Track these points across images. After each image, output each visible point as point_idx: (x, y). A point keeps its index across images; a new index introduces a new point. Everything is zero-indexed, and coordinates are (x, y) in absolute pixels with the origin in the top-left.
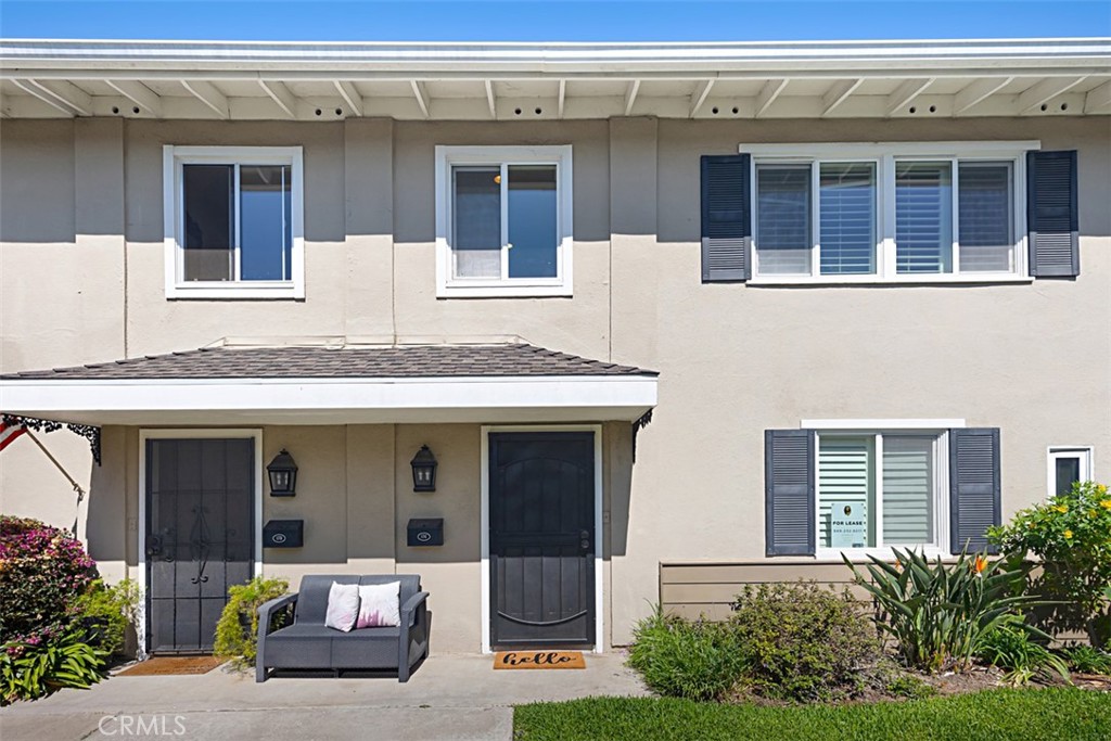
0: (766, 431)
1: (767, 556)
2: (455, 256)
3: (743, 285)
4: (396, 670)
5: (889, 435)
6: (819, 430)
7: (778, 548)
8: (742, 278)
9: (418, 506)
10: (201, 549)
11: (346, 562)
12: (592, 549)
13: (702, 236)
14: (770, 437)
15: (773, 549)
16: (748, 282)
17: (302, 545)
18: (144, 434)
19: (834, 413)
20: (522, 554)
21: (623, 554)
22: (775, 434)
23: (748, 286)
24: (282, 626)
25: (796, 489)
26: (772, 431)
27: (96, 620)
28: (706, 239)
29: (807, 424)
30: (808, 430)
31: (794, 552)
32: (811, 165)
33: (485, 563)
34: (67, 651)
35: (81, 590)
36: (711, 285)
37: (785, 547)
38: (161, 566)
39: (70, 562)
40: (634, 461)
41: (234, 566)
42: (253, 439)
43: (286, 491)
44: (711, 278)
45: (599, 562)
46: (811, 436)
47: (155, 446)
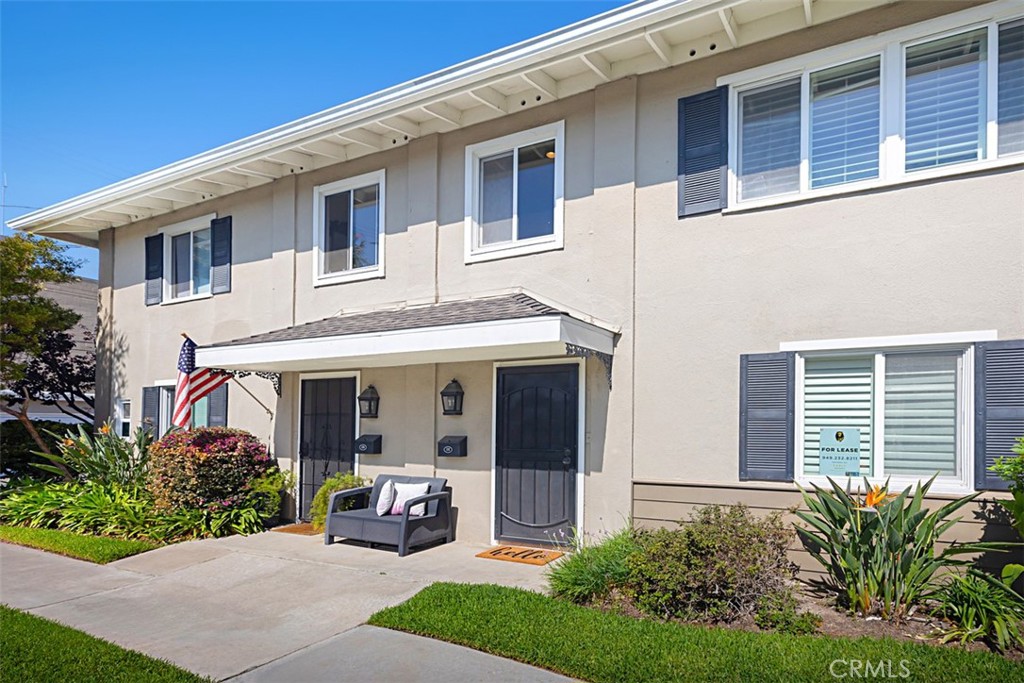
0: (741, 356)
1: (741, 480)
2: (481, 229)
3: (719, 214)
4: (397, 546)
5: (891, 354)
6: (801, 353)
7: (751, 472)
8: (718, 208)
9: (450, 426)
10: (327, 454)
11: (403, 466)
12: (574, 465)
13: (679, 174)
14: (744, 362)
15: (746, 473)
16: (724, 211)
17: (380, 452)
18: (303, 377)
19: (820, 334)
20: (535, 467)
21: (600, 470)
22: (750, 359)
23: (724, 214)
24: (350, 509)
25: (773, 413)
26: (747, 356)
27: (263, 495)
28: (683, 177)
29: (785, 347)
30: (787, 353)
31: (769, 477)
32: (800, 78)
33: (493, 471)
34: (242, 512)
35: (258, 475)
36: (687, 219)
37: (760, 473)
38: (308, 462)
39: (252, 457)
40: (611, 387)
41: (343, 464)
42: (355, 378)
43: (372, 414)
44: (686, 214)
45: (580, 477)
46: (790, 360)
47: (307, 385)
